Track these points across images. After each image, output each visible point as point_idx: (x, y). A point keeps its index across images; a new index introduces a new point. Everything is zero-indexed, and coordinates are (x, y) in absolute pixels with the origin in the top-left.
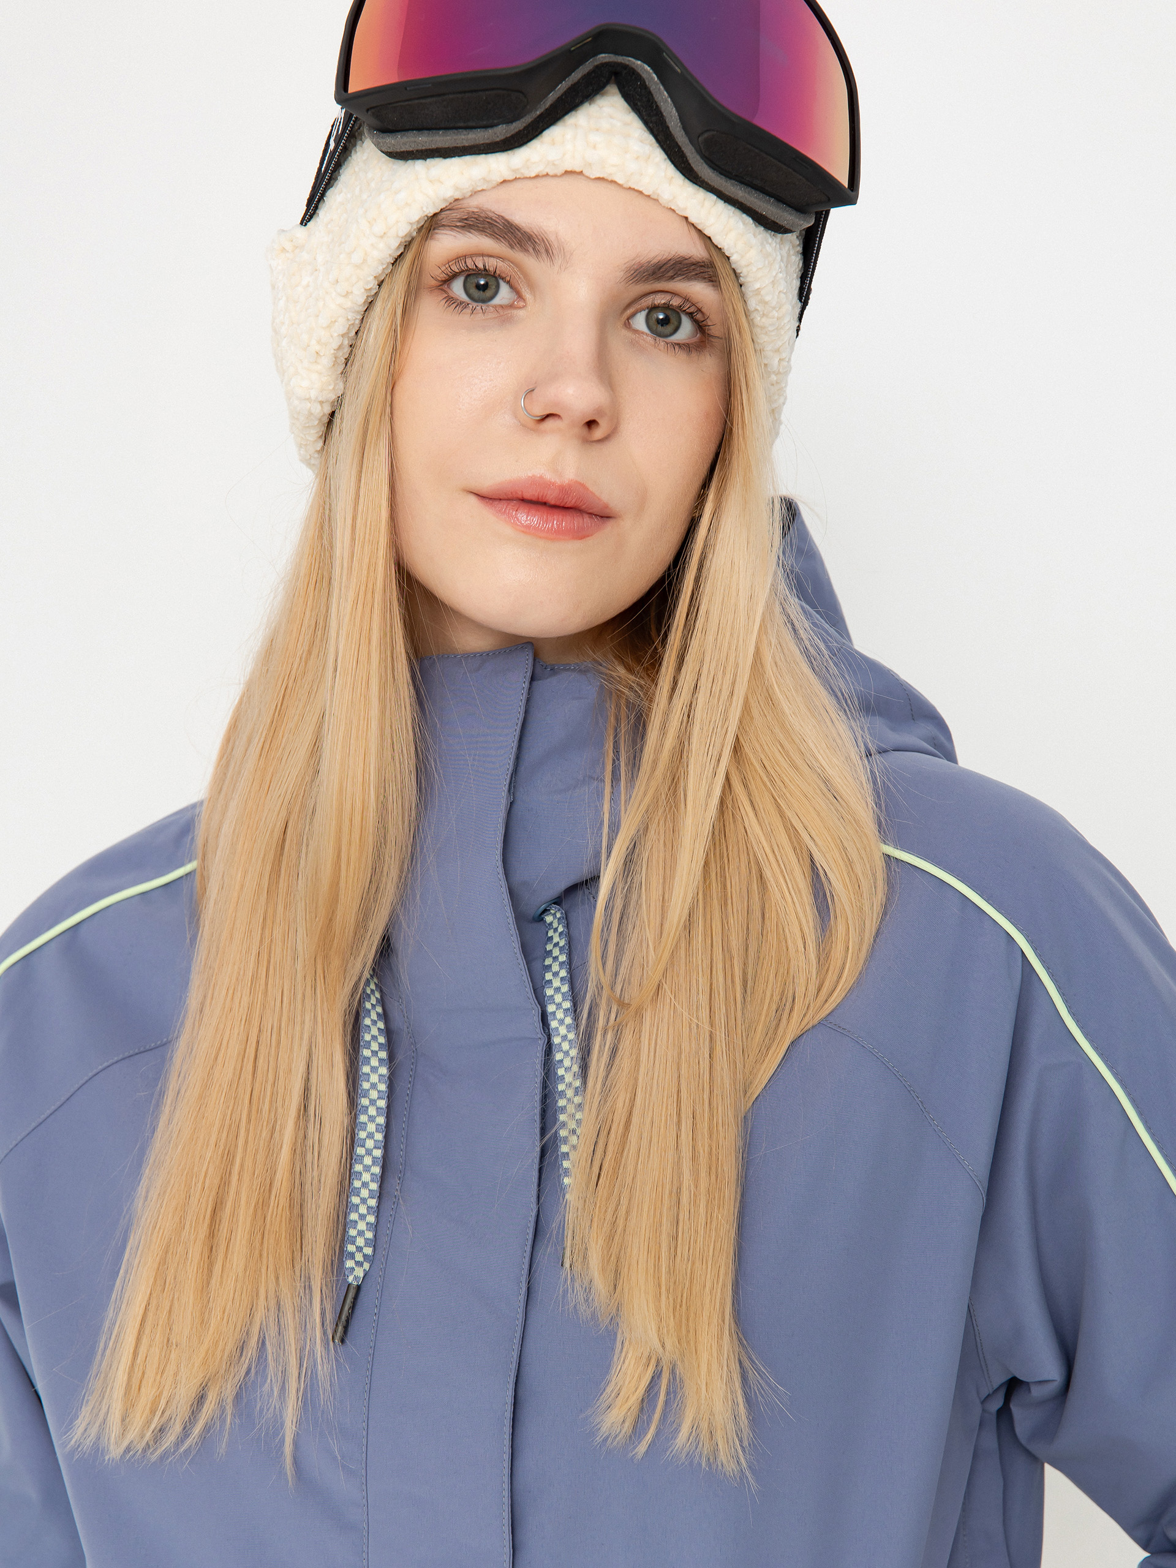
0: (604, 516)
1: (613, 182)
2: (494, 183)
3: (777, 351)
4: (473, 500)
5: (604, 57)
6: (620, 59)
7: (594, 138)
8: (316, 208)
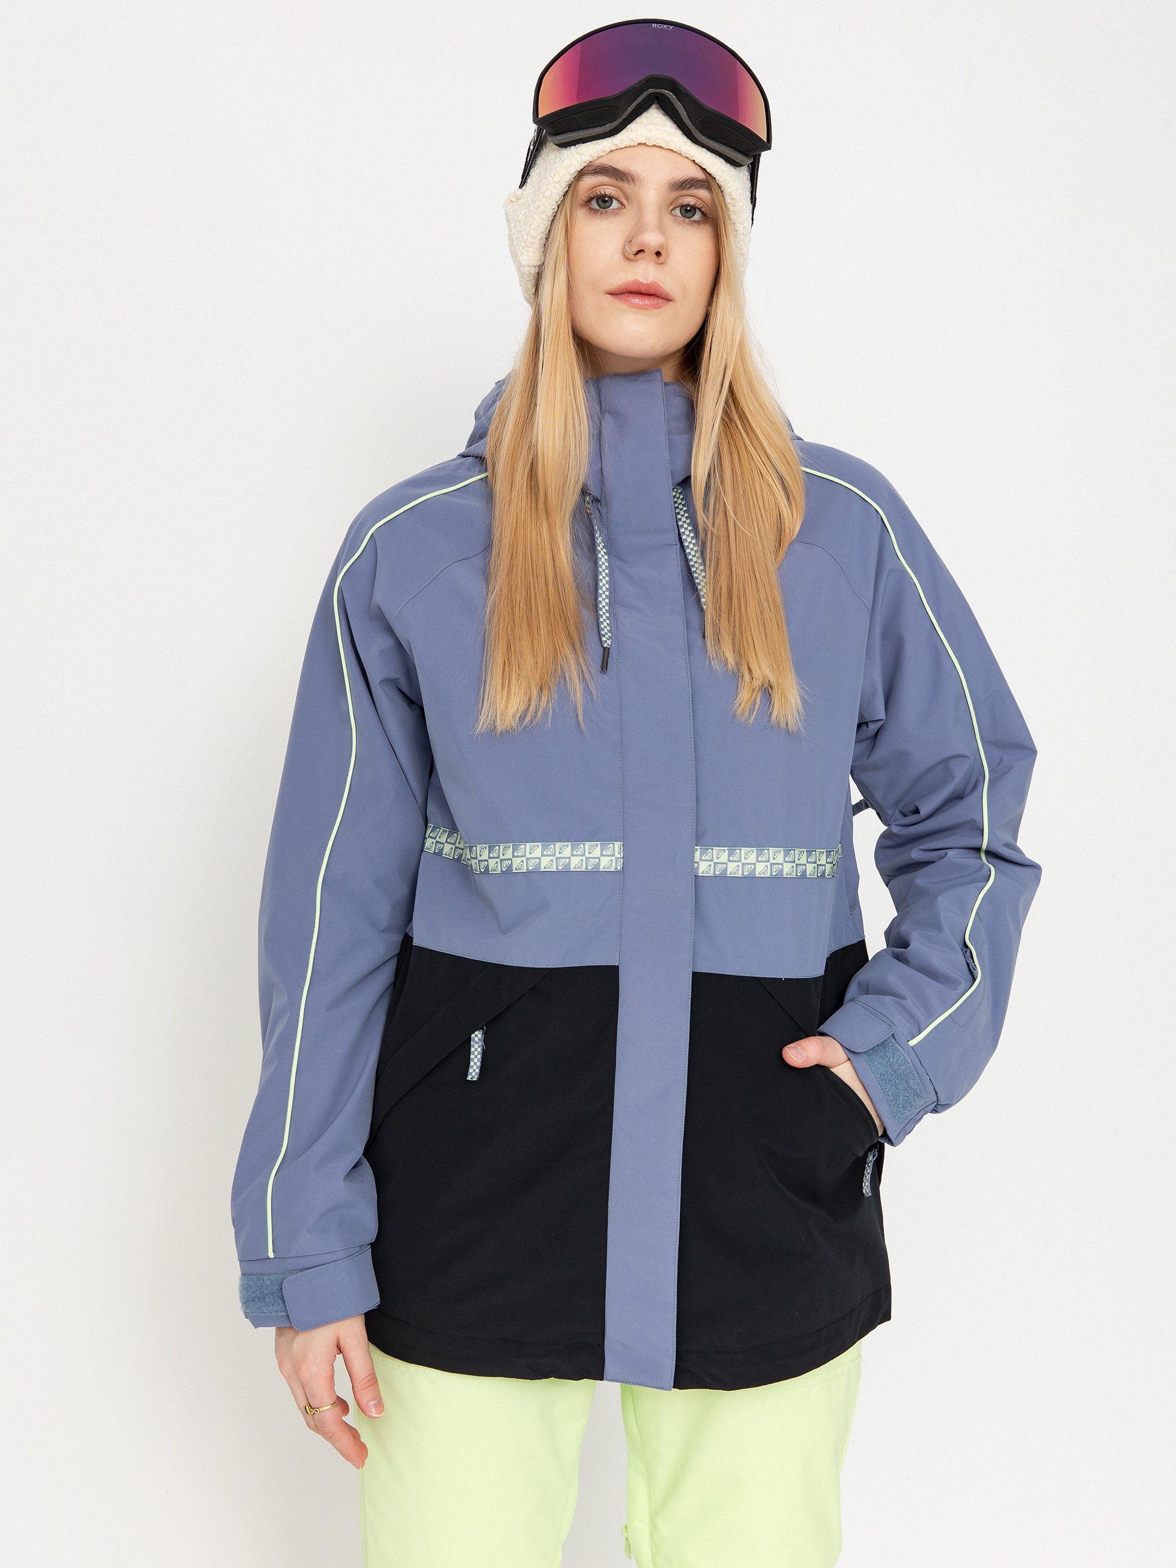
0: (668, 299)
1: (660, 147)
2: (607, 153)
3: (742, 223)
4: (609, 296)
5: (651, 91)
6: (658, 91)
7: (650, 127)
8: (526, 179)
